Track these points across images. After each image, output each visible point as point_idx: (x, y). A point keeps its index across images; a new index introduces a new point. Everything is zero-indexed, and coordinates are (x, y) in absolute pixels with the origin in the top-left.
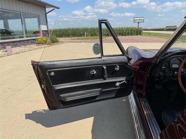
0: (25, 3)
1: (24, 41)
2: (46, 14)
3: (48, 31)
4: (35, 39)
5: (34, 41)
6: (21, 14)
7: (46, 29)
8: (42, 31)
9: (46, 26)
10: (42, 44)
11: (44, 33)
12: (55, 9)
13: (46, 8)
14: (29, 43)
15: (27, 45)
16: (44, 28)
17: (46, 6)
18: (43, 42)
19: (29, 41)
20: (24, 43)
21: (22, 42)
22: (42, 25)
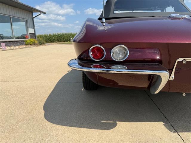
0: (15, 8)
1: (13, 42)
2: (33, 18)
3: (35, 34)
4: (23, 41)
5: (23, 43)
6: (10, 17)
7: (34, 32)
8: (30, 34)
9: (33, 29)
10: (31, 45)
11: (31, 36)
12: (42, 14)
13: (33, 13)
14: (17, 44)
15: (16, 46)
16: (31, 31)
17: (33, 11)
18: (31, 43)
19: (18, 42)
20: (13, 44)
21: (11, 42)
22: (30, 28)
